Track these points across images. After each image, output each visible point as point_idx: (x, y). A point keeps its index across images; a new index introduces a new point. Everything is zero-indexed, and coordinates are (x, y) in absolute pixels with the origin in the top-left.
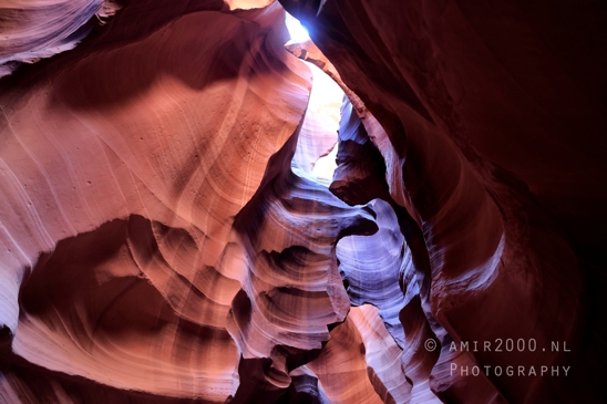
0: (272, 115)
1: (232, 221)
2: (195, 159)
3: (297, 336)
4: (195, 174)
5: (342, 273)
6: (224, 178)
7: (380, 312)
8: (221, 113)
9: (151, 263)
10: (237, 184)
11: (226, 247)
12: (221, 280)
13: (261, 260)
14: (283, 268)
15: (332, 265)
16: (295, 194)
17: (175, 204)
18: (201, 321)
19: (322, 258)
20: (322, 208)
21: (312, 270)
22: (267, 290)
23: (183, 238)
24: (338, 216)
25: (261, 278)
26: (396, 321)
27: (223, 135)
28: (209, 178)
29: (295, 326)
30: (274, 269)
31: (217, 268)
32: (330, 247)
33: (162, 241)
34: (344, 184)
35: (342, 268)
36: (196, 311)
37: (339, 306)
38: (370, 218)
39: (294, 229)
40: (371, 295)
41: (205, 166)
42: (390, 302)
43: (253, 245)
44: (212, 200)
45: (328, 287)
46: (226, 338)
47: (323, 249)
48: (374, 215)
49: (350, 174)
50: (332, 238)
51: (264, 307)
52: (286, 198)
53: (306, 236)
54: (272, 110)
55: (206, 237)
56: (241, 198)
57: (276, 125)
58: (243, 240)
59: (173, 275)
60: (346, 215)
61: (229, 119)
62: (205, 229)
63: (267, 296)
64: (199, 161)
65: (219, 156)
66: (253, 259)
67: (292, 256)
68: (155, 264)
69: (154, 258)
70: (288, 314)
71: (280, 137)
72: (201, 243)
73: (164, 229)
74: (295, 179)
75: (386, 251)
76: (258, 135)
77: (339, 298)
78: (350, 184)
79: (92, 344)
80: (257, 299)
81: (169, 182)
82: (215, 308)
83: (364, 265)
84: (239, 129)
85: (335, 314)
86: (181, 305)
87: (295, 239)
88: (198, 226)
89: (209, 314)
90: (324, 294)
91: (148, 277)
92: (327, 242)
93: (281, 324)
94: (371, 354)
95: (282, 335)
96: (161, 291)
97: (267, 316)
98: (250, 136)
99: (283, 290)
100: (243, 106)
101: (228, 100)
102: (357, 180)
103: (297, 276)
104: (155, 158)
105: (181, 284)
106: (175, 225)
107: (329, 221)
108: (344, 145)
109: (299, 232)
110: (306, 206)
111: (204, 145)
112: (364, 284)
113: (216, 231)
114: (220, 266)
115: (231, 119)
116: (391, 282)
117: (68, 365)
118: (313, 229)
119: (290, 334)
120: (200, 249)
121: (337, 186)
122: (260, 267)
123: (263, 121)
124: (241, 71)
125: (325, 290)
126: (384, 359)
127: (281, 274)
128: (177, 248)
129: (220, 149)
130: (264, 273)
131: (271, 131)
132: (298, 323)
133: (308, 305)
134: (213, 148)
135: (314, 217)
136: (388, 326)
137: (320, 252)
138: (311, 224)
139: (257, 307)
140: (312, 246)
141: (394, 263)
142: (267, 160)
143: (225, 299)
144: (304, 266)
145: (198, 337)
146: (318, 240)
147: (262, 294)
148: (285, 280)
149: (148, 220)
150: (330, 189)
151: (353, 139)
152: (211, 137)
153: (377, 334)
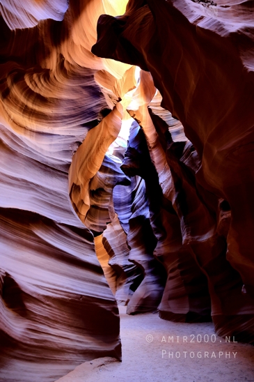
1: (89, 180)
2: (87, 156)
3: (95, 226)
8: (98, 135)
10: (94, 165)
12: (83, 205)
15: (111, 197)
17: (79, 174)
19: (108, 194)
20: (115, 173)
21: (103, 198)
23: (78, 189)
24: (117, 176)
26: (126, 222)
29: (95, 222)
31: (84, 200)
32: (111, 189)
37: (111, 215)
38: (128, 178)
42: (122, 212)
44: (86, 171)
45: (109, 207)
47: (108, 190)
50: (112, 185)
53: (104, 184)
54: (109, 131)
55: (83, 187)
57: (109, 137)
60: (120, 176)
61: (99, 137)
62: (83, 184)
65: (92, 153)
67: (98, 192)
70: (92, 217)
72: (81, 190)
75: (125, 190)
78: (131, 168)
81: (80, 165)
84: (100, 141)
85: (110, 218)
87: (101, 185)
90: (107, 210)
92: (110, 187)
93: (91, 221)
94: (106, 232)
98: (102, 144)
99: (93, 206)
100: (103, 131)
101: (100, 129)
103: (97, 200)
104: (81, 159)
106: (78, 184)
107: (113, 178)
108: (131, 149)
109: (102, 181)
110: (105, 170)
111: (90, 150)
116: (125, 204)
118: (107, 181)
119: (93, 225)
120: (81, 192)
121: (124, 167)
123: (106, 136)
125: (107, 208)
126: (112, 235)
129: (93, 151)
131: (107, 140)
132: (96, 220)
133: (100, 213)
135: (108, 175)
136: (121, 223)
138: (107, 178)
140: (105, 188)
141: (127, 195)
143: (84, 213)
144: (100, 196)
146: (108, 186)
148: (94, 202)
150: (121, 167)
151: (135, 148)
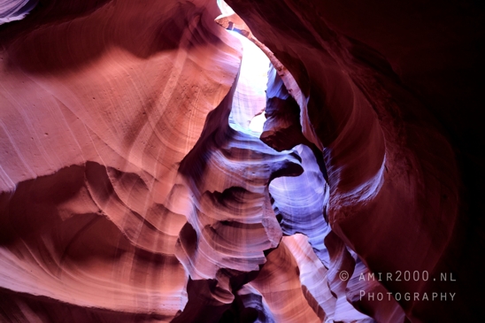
0: (209, 79)
1: (177, 167)
2: (143, 116)
3: (238, 260)
4: (144, 128)
5: (276, 209)
6: (169, 131)
7: (310, 239)
8: (164, 77)
9: (108, 202)
10: (180, 136)
11: (173, 188)
12: (169, 215)
13: (206, 199)
14: (225, 205)
15: (265, 202)
16: (233, 145)
17: (127, 154)
18: (154, 249)
19: (257, 196)
20: (256, 156)
21: (249, 206)
22: (211, 223)
23: (135, 181)
24: (269, 162)
25: (206, 214)
26: (322, 247)
27: (166, 95)
28: (156, 131)
29: (236, 253)
30: (217, 206)
31: (166, 206)
32: (263, 187)
33: (117, 183)
34: (272, 134)
35: (276, 205)
36: (149, 242)
37: (273, 235)
38: (296, 161)
39: (233, 173)
40: (301, 226)
41: (152, 122)
42: (317, 231)
43: (198, 187)
44: (160, 149)
45: (263, 220)
46: (175, 263)
47: (258, 189)
48: (300, 159)
49: (276, 125)
50: (265, 180)
51: (209, 237)
52: (226, 148)
53: (243, 179)
54: (209, 75)
55: (156, 180)
56: (184, 148)
57: (213, 87)
58: (188, 182)
59: (128, 212)
60: (276, 160)
61: (171, 82)
62: (154, 173)
63: (212, 228)
64: (146, 118)
65: (164, 113)
66: (198, 199)
67: (232, 195)
68: (112, 203)
69: (111, 198)
70: (230, 243)
71: (216, 97)
72: (151, 185)
73: (118, 174)
74: (233, 132)
75: (312, 190)
76: (197, 95)
77: (273, 229)
78: (277, 133)
79: (60, 270)
80: (202, 230)
81: (121, 135)
82: (165, 239)
83: (295, 202)
84: (180, 91)
85: (269, 242)
86: (136, 236)
87: (234, 181)
88: (149, 171)
89: (160, 243)
90: (259, 226)
91: (106, 214)
92: (261, 183)
93: (225, 251)
94: (305, 275)
95: (225, 260)
96: (118, 225)
97: (212, 245)
98: (190, 96)
99: (225, 223)
100: (182, 72)
101: (170, 67)
102: (282, 130)
103: (237, 212)
104: (107, 115)
105: (135, 219)
106: (127, 170)
107: (262, 166)
108: (271, 101)
109: (236, 175)
110: (242, 154)
111: (150, 104)
112: (295, 217)
113: (164, 175)
114: (169, 203)
115: (173, 83)
116: (317, 215)
117: (33, 287)
118: (249, 173)
119: (232, 259)
120: (150, 190)
121: (266, 136)
122: (205, 205)
123: (201, 84)
124: (181, 44)
125: (260, 222)
126: (315, 278)
127: (224, 210)
128: (130, 189)
129: (164, 107)
130: (208, 210)
131: (208, 92)
132: (239, 250)
133: (247, 235)
134: (158, 106)
135: (250, 163)
136: (316, 250)
137: (255, 191)
138: (247, 168)
139: (203, 238)
140: (248, 187)
141: (319, 199)
142: (205, 116)
143: (173, 231)
144: (242, 203)
145: (152, 262)
146: (253, 181)
147: (207, 227)
148: (226, 215)
149: (103, 166)
150: (261, 139)
151: (278, 96)
152: (156, 97)
153: (309, 258)
